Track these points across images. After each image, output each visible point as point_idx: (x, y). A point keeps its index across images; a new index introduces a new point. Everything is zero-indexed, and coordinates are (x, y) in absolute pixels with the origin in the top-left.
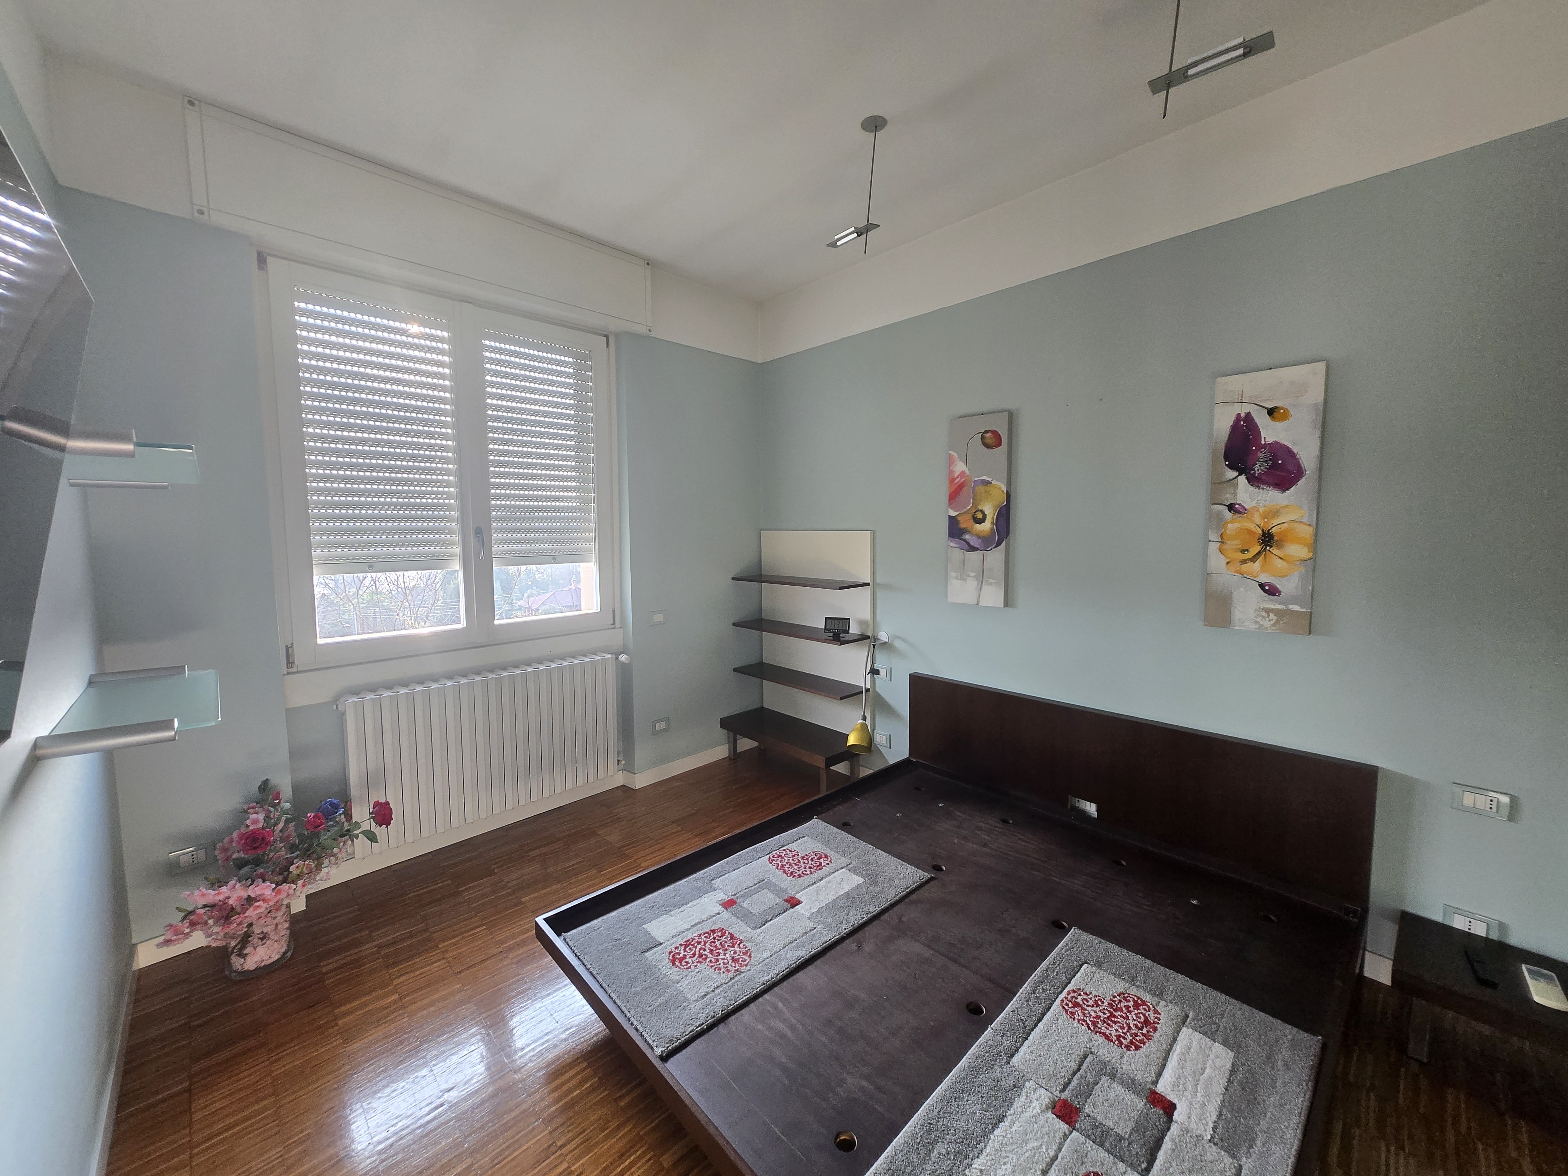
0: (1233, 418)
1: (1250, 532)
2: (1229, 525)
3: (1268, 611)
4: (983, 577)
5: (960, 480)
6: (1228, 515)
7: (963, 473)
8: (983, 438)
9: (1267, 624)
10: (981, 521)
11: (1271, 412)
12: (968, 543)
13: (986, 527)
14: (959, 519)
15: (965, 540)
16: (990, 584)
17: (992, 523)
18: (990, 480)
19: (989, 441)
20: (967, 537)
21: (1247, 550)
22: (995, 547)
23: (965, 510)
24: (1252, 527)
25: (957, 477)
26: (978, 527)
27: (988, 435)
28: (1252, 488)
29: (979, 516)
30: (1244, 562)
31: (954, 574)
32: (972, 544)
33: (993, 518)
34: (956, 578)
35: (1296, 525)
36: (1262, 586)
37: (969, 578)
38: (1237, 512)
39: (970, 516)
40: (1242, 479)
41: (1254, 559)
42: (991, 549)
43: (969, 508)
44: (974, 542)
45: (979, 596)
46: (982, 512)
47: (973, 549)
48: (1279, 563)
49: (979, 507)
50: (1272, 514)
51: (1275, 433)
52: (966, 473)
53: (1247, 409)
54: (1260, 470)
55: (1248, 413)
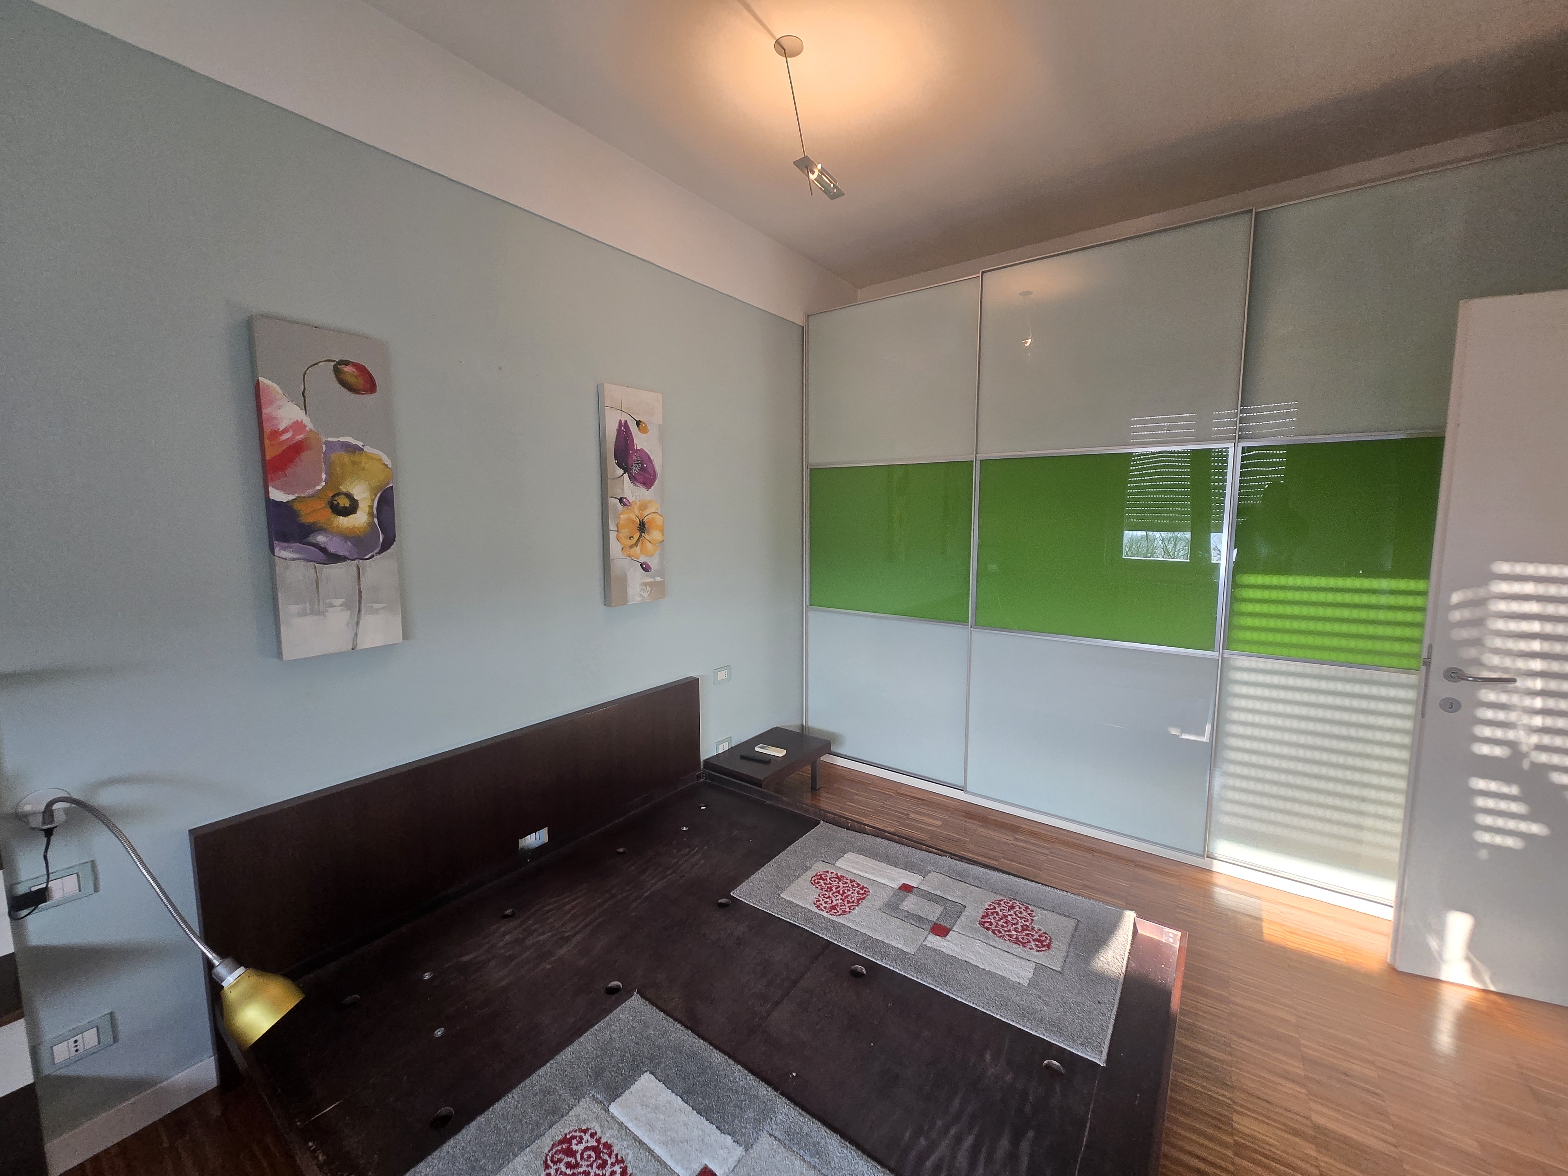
0: (618, 424)
1: (633, 521)
2: (622, 516)
3: (646, 584)
4: (360, 602)
5: (293, 436)
6: (620, 507)
7: (298, 426)
8: (337, 371)
9: (646, 595)
10: (352, 509)
11: (638, 423)
12: (323, 550)
13: (360, 519)
14: (297, 506)
15: (316, 545)
16: (376, 611)
17: (371, 514)
18: (360, 444)
19: (352, 380)
20: (321, 539)
21: (632, 537)
22: (379, 553)
23: (310, 492)
24: (634, 517)
25: (285, 431)
26: (344, 522)
27: (347, 369)
28: (632, 485)
29: (344, 502)
30: (631, 547)
31: (294, 608)
32: (332, 550)
33: (371, 507)
34: (302, 614)
35: (655, 515)
36: (641, 565)
37: (329, 609)
38: (625, 505)
39: (322, 504)
40: (626, 476)
41: (636, 544)
42: (373, 556)
43: (319, 488)
44: (334, 546)
45: (356, 634)
46: (349, 496)
47: (335, 558)
48: (649, 546)
49: (341, 487)
50: (643, 507)
51: (640, 441)
52: (306, 426)
53: (625, 417)
54: (635, 470)
55: (626, 422)
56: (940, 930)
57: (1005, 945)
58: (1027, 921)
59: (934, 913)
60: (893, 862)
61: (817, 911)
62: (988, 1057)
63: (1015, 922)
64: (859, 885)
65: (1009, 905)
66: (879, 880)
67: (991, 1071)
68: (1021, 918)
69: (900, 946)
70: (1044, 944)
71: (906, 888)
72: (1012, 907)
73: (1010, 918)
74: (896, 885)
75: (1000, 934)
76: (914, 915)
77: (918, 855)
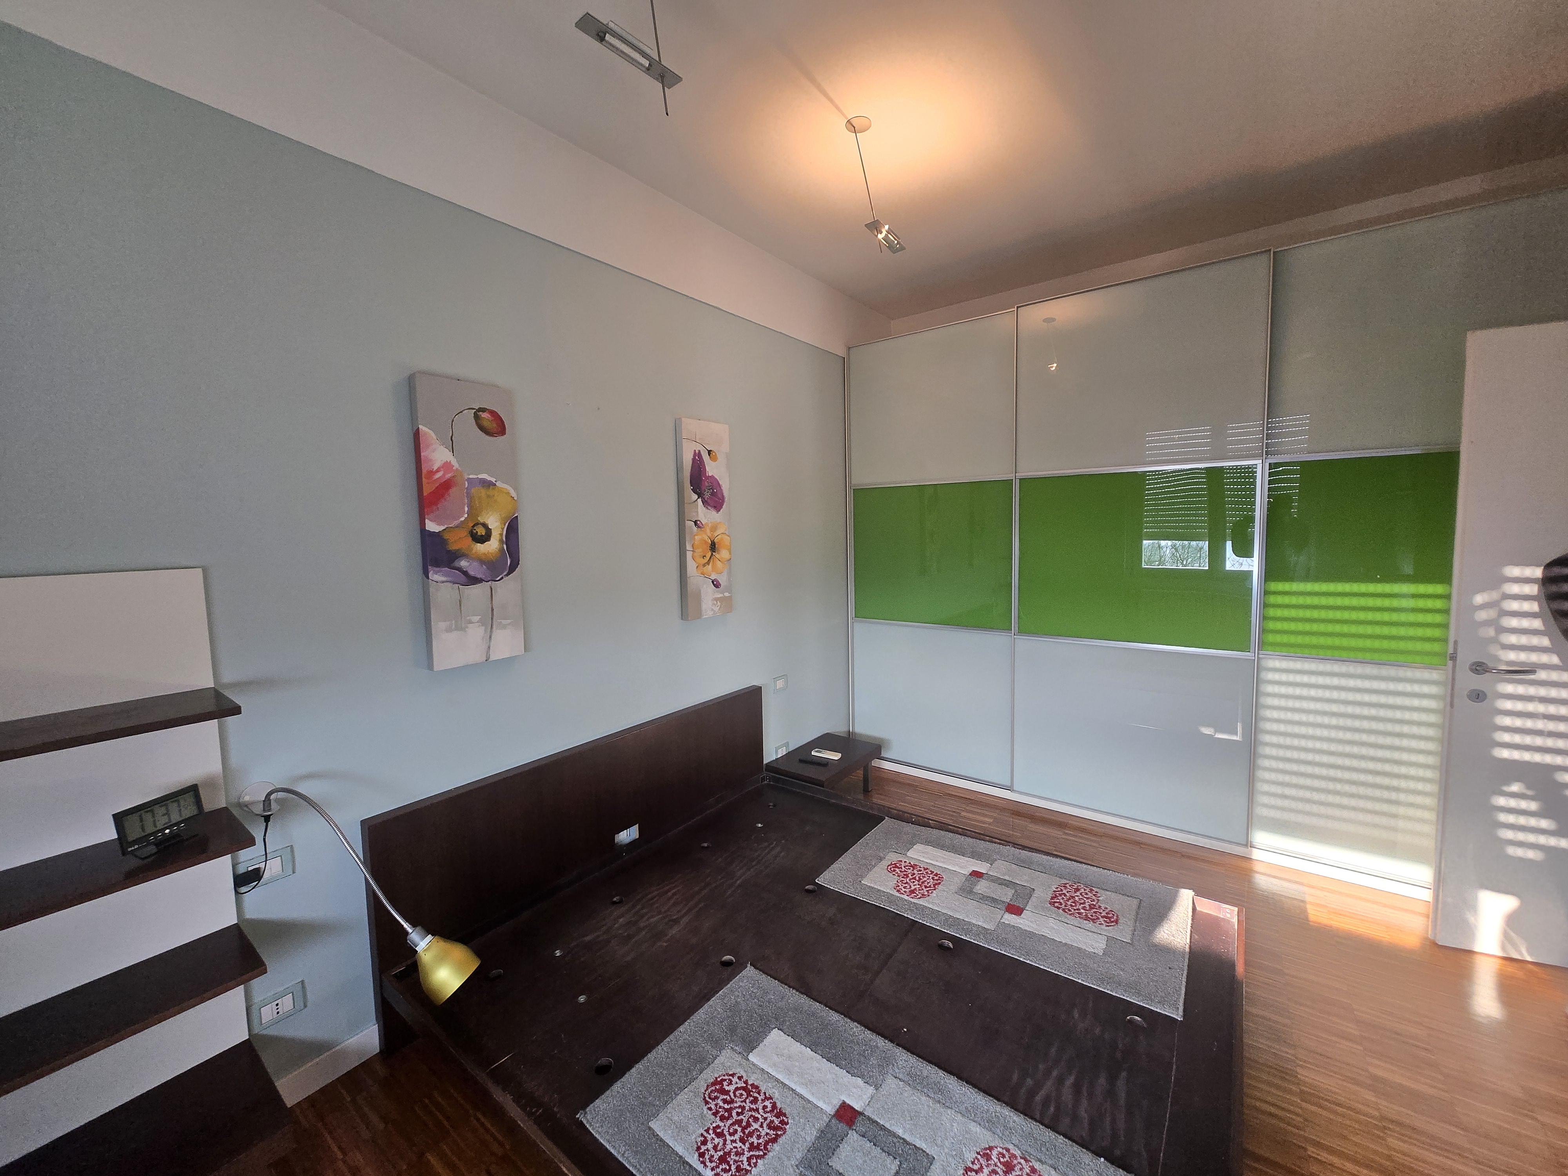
0: (693, 453)
1: (706, 542)
2: (696, 537)
3: (716, 599)
4: (492, 619)
5: (444, 475)
6: (695, 528)
7: (447, 466)
8: (477, 417)
9: (716, 609)
10: (486, 538)
11: (709, 452)
12: (465, 573)
13: (492, 546)
14: (446, 536)
15: (459, 569)
16: (504, 627)
17: (501, 541)
18: (493, 480)
19: (486, 424)
20: (463, 563)
21: (705, 556)
22: (507, 575)
23: (456, 523)
24: (706, 538)
25: (438, 471)
26: (480, 548)
27: (484, 415)
28: (705, 509)
29: (481, 531)
30: (704, 565)
31: (442, 625)
32: (472, 573)
33: (501, 535)
34: (449, 630)
35: (724, 536)
36: (713, 582)
37: (470, 625)
38: (699, 527)
39: (464, 533)
40: (700, 500)
41: (708, 563)
42: (502, 578)
43: (463, 519)
44: (474, 569)
45: (489, 647)
46: (485, 525)
47: (473, 580)
48: (719, 564)
49: (479, 518)
50: (714, 528)
51: (712, 469)
52: (453, 466)
53: (699, 447)
54: (707, 495)
55: (699, 451)
56: (1015, 910)
57: (1077, 921)
58: (1094, 901)
59: (1007, 895)
60: (960, 851)
61: (899, 895)
62: (1076, 1015)
63: (1083, 901)
64: (932, 872)
65: (1074, 887)
66: (950, 867)
67: (1081, 1026)
68: (1087, 898)
69: (980, 924)
70: (1111, 919)
71: (976, 874)
72: (1077, 890)
73: (1077, 898)
74: (967, 872)
75: (1070, 913)
76: (988, 897)
77: (981, 845)
